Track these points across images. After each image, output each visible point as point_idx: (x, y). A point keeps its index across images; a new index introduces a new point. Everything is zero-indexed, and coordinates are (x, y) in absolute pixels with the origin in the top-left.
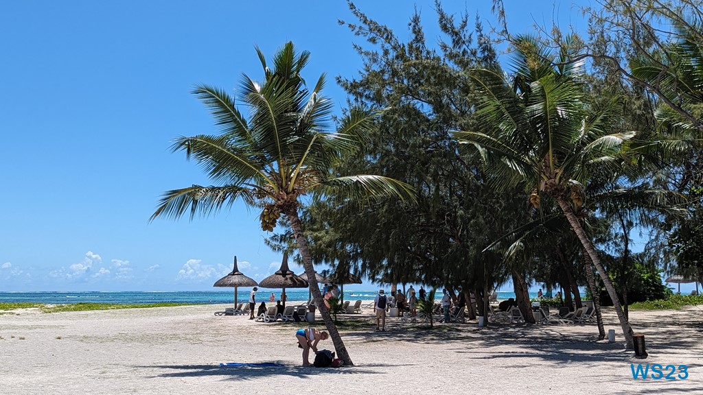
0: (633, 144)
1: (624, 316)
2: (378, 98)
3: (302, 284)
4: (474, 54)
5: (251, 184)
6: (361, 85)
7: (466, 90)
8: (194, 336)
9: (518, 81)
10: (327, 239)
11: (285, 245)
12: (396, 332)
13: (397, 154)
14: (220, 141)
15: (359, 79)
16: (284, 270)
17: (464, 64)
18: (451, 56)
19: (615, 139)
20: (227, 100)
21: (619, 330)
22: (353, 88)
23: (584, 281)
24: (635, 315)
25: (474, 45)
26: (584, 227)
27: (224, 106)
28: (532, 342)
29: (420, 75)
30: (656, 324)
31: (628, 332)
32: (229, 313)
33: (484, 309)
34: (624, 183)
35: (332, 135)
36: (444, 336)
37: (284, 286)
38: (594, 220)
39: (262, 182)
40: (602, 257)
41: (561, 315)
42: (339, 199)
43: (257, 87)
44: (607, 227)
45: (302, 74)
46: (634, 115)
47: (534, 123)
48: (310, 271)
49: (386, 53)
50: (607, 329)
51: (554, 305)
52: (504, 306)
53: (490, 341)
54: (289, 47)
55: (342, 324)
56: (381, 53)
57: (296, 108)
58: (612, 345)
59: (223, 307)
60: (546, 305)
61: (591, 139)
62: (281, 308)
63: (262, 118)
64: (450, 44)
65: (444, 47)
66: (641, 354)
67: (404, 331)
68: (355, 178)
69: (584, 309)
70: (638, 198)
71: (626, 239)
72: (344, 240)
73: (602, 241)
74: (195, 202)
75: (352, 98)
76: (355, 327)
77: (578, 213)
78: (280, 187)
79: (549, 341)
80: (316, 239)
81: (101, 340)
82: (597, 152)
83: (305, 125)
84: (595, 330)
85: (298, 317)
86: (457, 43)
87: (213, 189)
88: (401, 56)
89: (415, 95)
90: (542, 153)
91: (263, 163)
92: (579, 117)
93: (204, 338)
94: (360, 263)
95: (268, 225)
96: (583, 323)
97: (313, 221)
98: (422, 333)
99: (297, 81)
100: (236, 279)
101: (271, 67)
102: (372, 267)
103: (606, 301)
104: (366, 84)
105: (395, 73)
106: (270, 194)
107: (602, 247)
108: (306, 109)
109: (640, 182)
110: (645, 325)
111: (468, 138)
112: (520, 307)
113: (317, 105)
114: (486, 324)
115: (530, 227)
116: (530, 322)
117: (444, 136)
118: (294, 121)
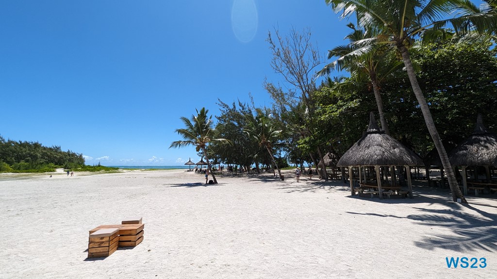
0: (282, 133)
1: (279, 171)
2: (225, 121)
3: (206, 164)
4: (247, 111)
5: (194, 140)
6: (221, 118)
7: (245, 120)
8: (179, 177)
9: (257, 118)
10: (212, 153)
11: (202, 155)
12: (228, 176)
13: (229, 134)
14: (186, 130)
15: (220, 116)
16: (202, 161)
17: (245, 114)
18: (242, 112)
19: (278, 132)
20: (188, 121)
21: (278, 174)
22: (219, 118)
23: (271, 163)
24: (282, 171)
25: (247, 110)
26: (271, 151)
27: (188, 122)
28: (259, 177)
29: (235, 116)
30: (286, 173)
31: (280, 175)
32: (188, 171)
33: (249, 170)
34: (280, 142)
35: (214, 129)
36: (239, 176)
37: (202, 165)
38: (273, 150)
39: (197, 140)
40: (275, 158)
41: (266, 171)
42: (215, 144)
43: (196, 118)
44: (276, 151)
45: (207, 115)
46: (282, 127)
47: (260, 127)
48: (208, 161)
49: (227, 110)
50: (276, 174)
51: (264, 169)
52: (253, 169)
53: (250, 177)
54: (204, 108)
55: (216, 174)
56: (226, 111)
57: (205, 123)
58: (277, 178)
59: (187, 170)
60: (263, 169)
61: (273, 132)
62: (201, 170)
63: (197, 125)
64: (241, 109)
65: (240, 110)
66: (283, 180)
67: (230, 175)
68: (219, 140)
69: (271, 170)
70: (283, 145)
71: (280, 154)
72: (216, 154)
73: (275, 154)
74: (180, 145)
75: (219, 121)
76: (219, 174)
77: (270, 148)
78: (201, 141)
79: (263, 177)
80: (210, 154)
81: (156, 178)
82: (274, 135)
83: (207, 127)
84: (273, 174)
85: (204, 172)
86: (243, 109)
87: (184, 141)
88: (230, 111)
89: (233, 120)
90: (262, 135)
91: (197, 135)
92: (270, 126)
93: (182, 177)
94: (220, 159)
95: (198, 150)
96: (271, 173)
97: (209, 149)
98: (234, 176)
99: (205, 116)
100: (190, 163)
101: (199, 113)
102: (223, 160)
103: (276, 168)
104: (222, 117)
105: (229, 115)
106: (198, 143)
107: (275, 156)
108: (207, 123)
109: (283, 141)
110: (284, 173)
111: (245, 131)
112: (257, 170)
113: (210, 122)
114: (249, 173)
115: (259, 151)
116: (259, 173)
117: (240, 130)
118: (204, 126)
